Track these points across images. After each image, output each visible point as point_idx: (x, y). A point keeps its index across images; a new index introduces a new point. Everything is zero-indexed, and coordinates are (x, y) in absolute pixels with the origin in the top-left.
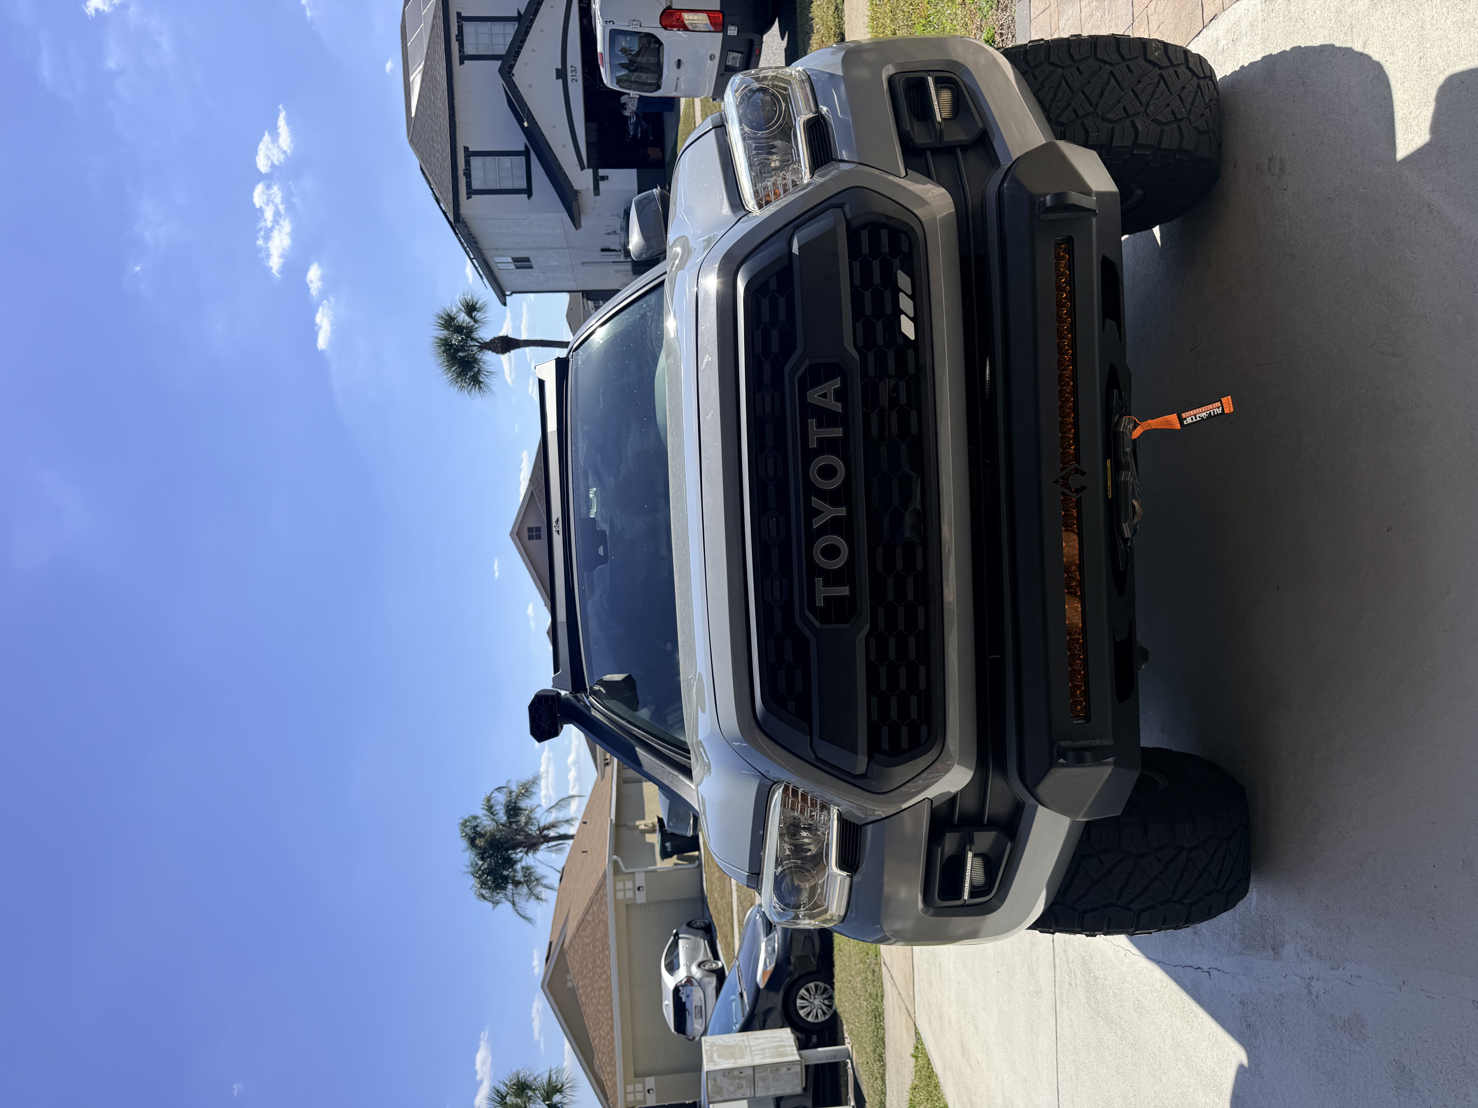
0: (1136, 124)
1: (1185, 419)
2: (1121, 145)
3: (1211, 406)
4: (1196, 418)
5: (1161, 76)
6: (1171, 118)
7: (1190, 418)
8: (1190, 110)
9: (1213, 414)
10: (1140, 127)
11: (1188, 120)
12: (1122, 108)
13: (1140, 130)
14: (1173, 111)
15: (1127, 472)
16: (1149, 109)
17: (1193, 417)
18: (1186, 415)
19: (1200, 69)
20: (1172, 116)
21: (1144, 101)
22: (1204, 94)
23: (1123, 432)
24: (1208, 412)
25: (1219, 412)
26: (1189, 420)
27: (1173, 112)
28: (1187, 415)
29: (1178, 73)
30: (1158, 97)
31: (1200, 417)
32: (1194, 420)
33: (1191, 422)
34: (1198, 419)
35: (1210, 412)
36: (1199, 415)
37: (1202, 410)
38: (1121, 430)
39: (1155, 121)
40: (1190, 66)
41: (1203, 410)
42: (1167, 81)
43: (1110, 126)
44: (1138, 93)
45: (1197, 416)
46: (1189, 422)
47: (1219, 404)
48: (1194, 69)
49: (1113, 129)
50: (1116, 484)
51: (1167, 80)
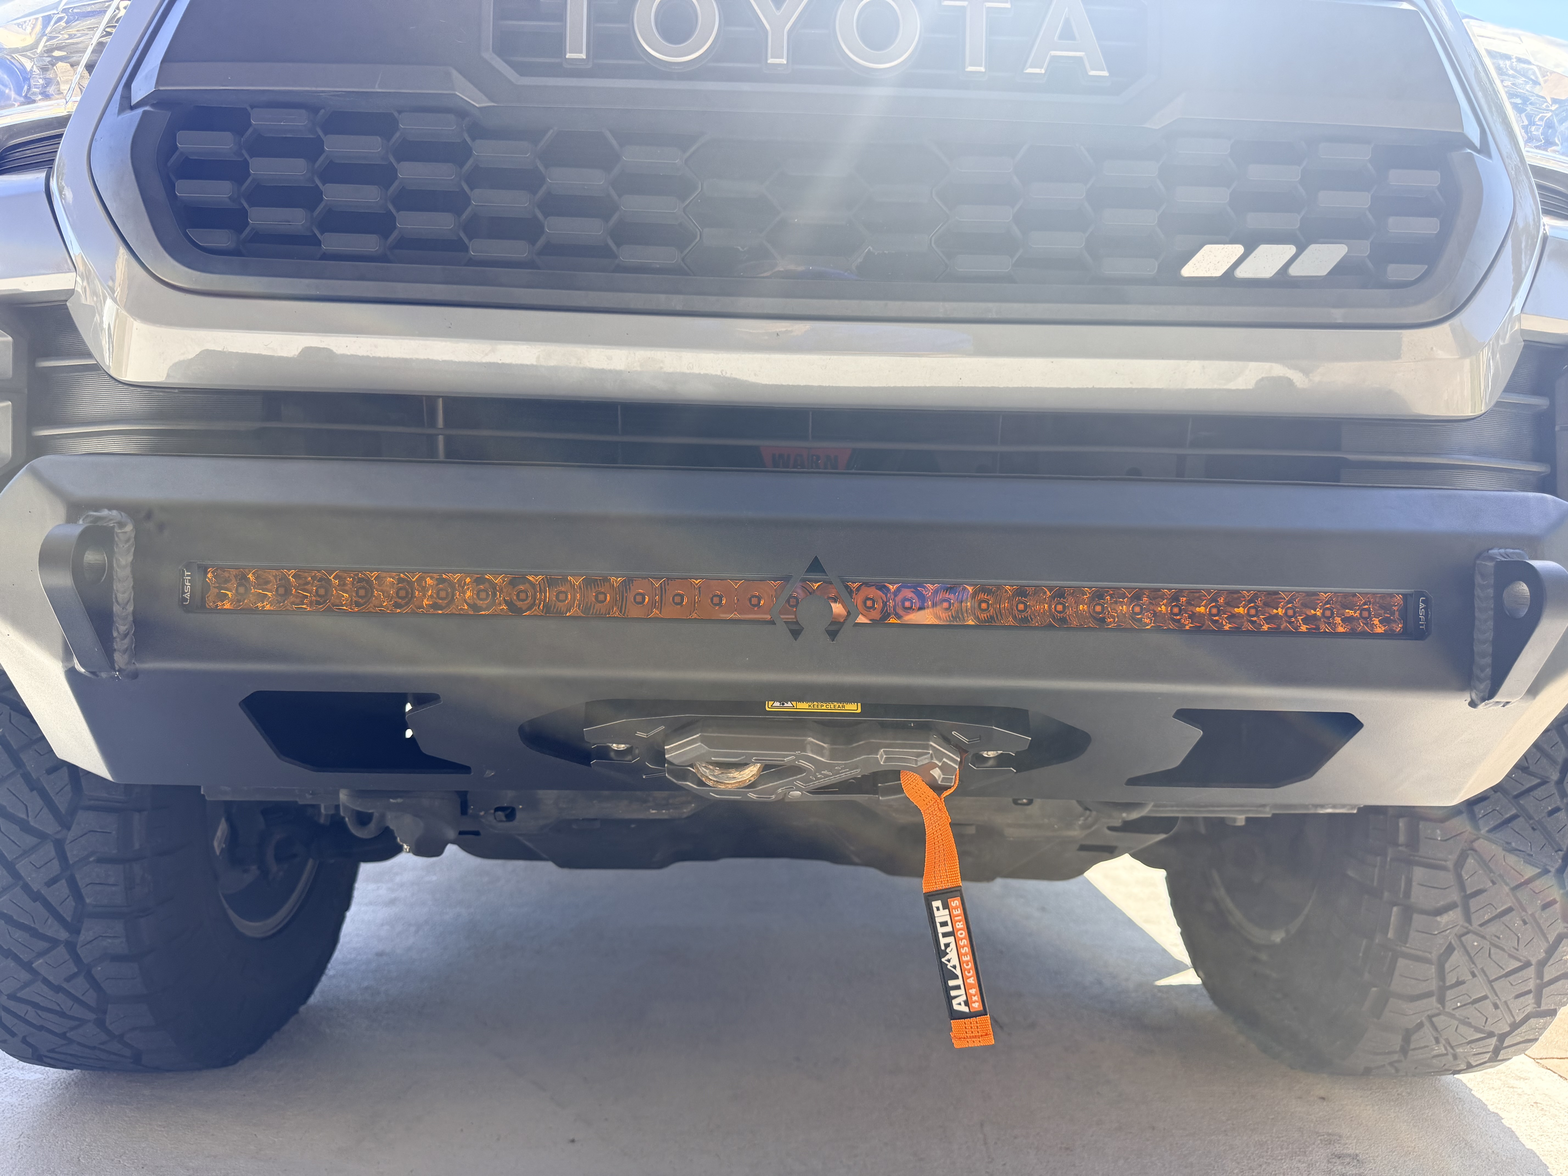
0: (1451, 913)
1: (946, 906)
2: (1414, 884)
3: (972, 981)
4: (945, 935)
5: (1528, 964)
6: (1451, 979)
7: (948, 919)
8: (1452, 1016)
9: (951, 983)
10: (1444, 919)
11: (1437, 1011)
12: (1481, 887)
13: (1438, 918)
14: (1463, 982)
15: (827, 752)
16: (1474, 937)
17: (949, 929)
18: (956, 908)
19: (1519, 1039)
20: (1454, 981)
21: (1492, 929)
22: (1473, 1045)
23: (927, 747)
24: (958, 972)
25: (955, 1002)
26: (941, 915)
27: (1459, 983)
28: (955, 912)
29: (1527, 996)
30: (1493, 956)
31: (947, 945)
32: (941, 930)
33: (938, 920)
34: (943, 941)
35: (956, 977)
36: (953, 945)
37: (966, 954)
38: (931, 743)
39: (1450, 949)
40: (1532, 1020)
41: (965, 959)
42: (1517, 975)
43: (1450, 864)
44: (1506, 918)
45: (951, 939)
46: (936, 913)
47: (976, 1006)
48: (1522, 1028)
49: (1444, 868)
50: (798, 722)
51: (1520, 974)
